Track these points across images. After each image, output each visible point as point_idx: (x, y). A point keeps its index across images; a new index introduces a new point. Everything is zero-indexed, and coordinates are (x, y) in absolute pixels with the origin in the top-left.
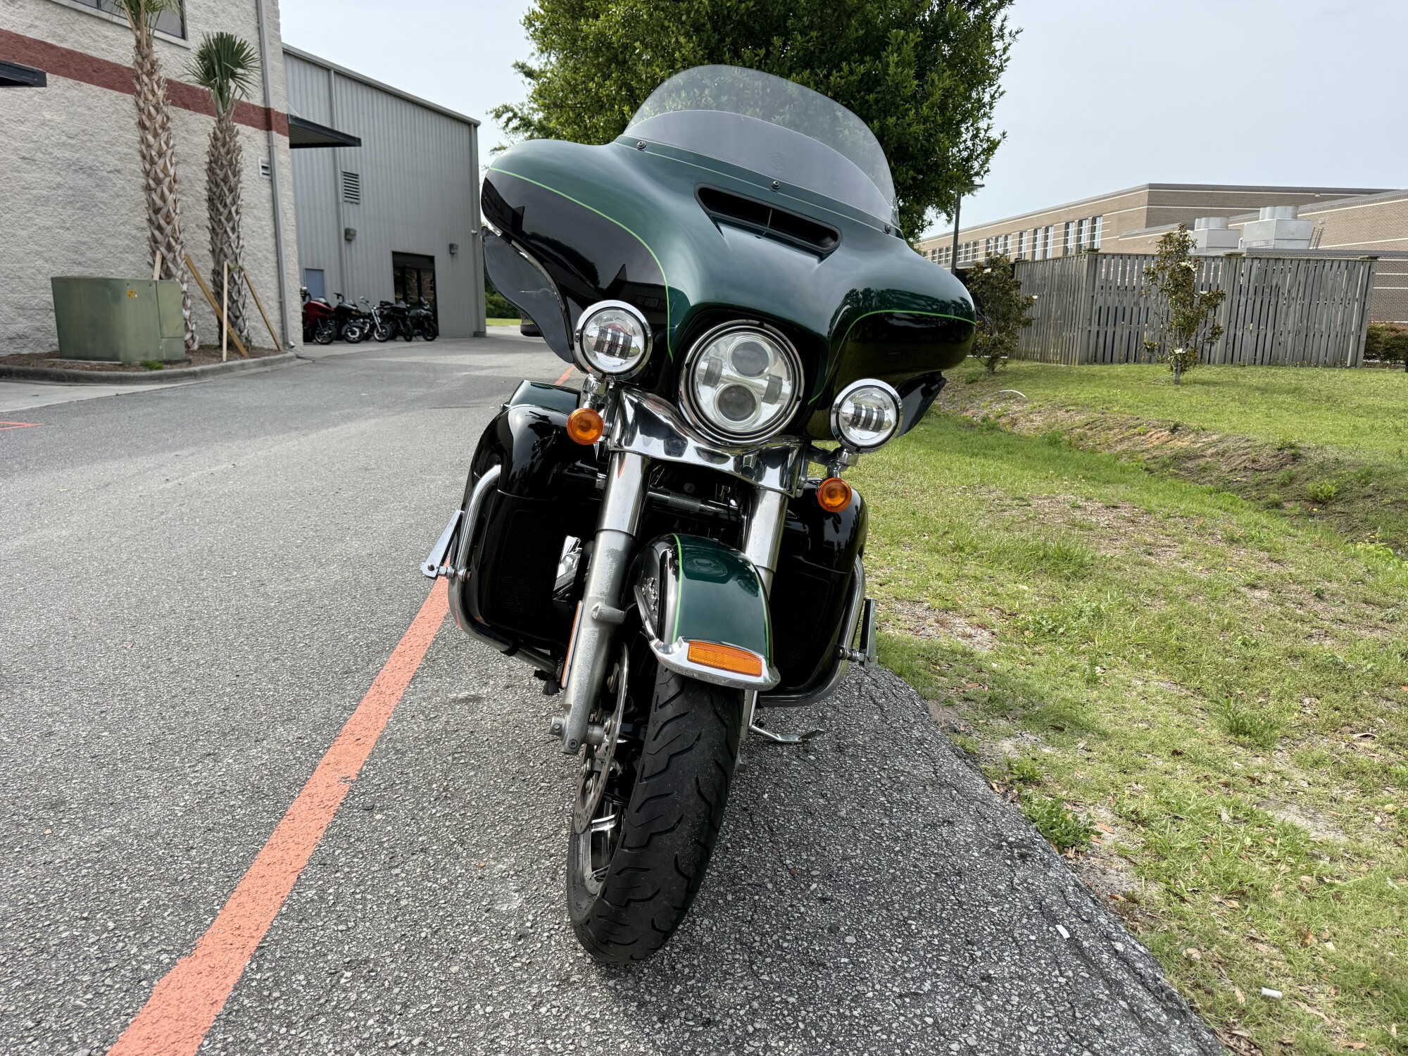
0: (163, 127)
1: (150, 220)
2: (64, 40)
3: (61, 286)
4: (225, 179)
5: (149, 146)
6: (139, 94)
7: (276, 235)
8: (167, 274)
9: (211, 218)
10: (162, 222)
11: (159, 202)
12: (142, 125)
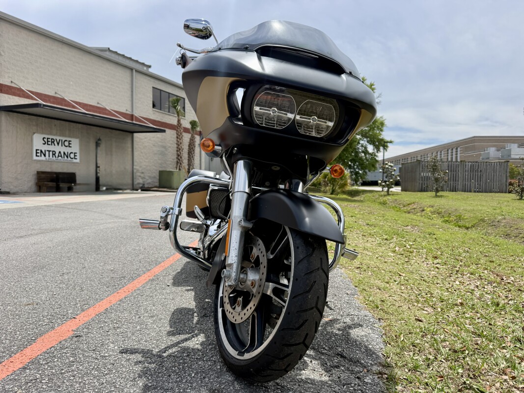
0: (182, 137)
1: (177, 158)
2: (162, 120)
3: (161, 173)
4: (192, 148)
5: (178, 142)
6: (177, 131)
7: (200, 160)
8: (180, 169)
9: (188, 157)
10: (180, 158)
11: (179, 154)
12: (177, 138)
